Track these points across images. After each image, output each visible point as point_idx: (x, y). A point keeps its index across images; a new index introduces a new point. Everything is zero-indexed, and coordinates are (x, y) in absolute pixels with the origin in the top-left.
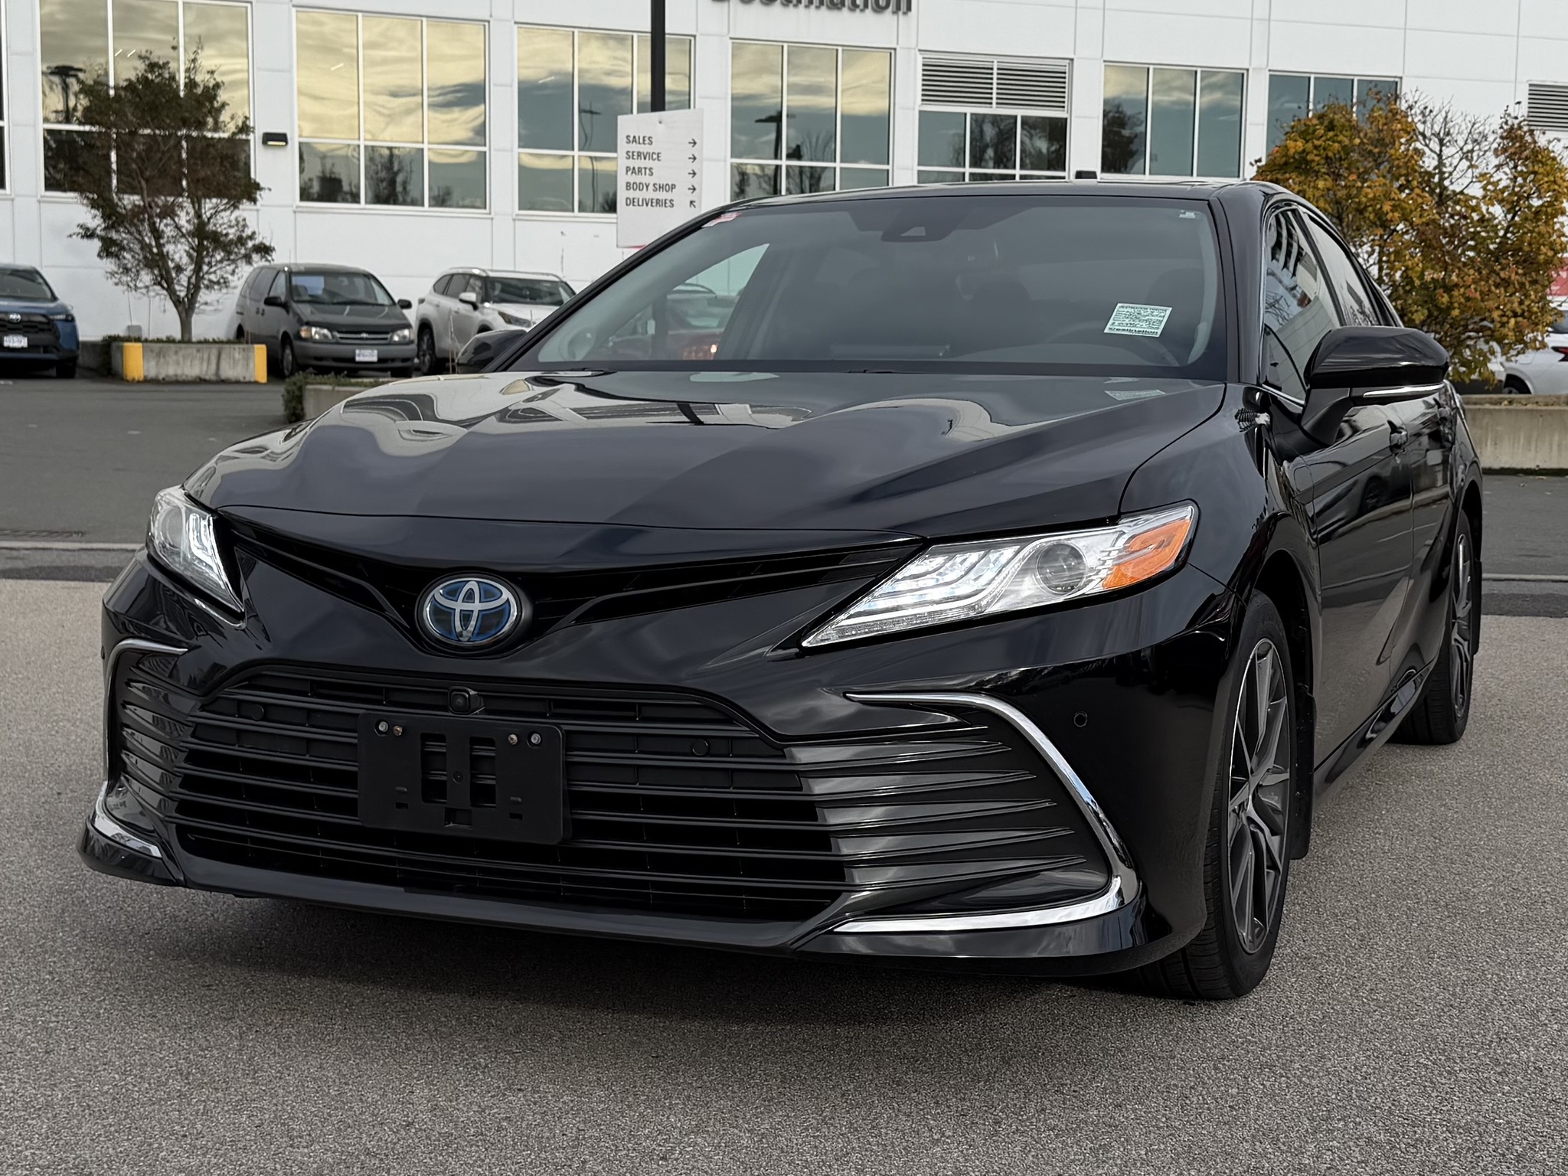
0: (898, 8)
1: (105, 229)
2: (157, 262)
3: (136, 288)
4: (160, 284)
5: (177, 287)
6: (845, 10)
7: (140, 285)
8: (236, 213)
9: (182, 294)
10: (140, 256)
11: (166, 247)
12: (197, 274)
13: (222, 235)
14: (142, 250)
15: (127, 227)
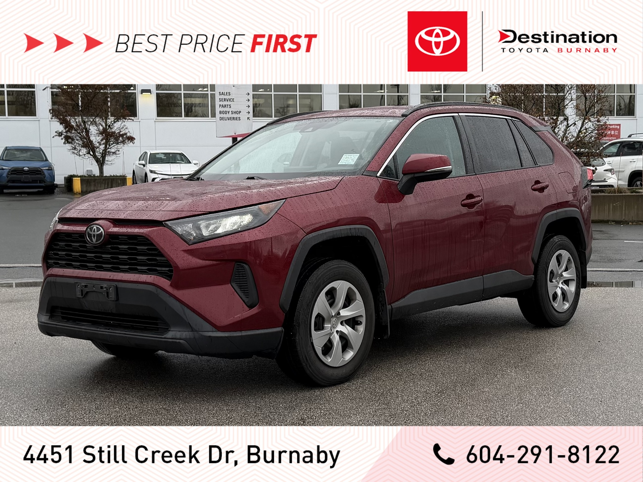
1: (66, 132)
2: (88, 145)
3: (80, 155)
8: (125, 123)
9: (99, 157)
10: (81, 143)
11: (92, 138)
12: (106, 149)
13: (114, 132)
14: (81, 140)
15: (75, 130)
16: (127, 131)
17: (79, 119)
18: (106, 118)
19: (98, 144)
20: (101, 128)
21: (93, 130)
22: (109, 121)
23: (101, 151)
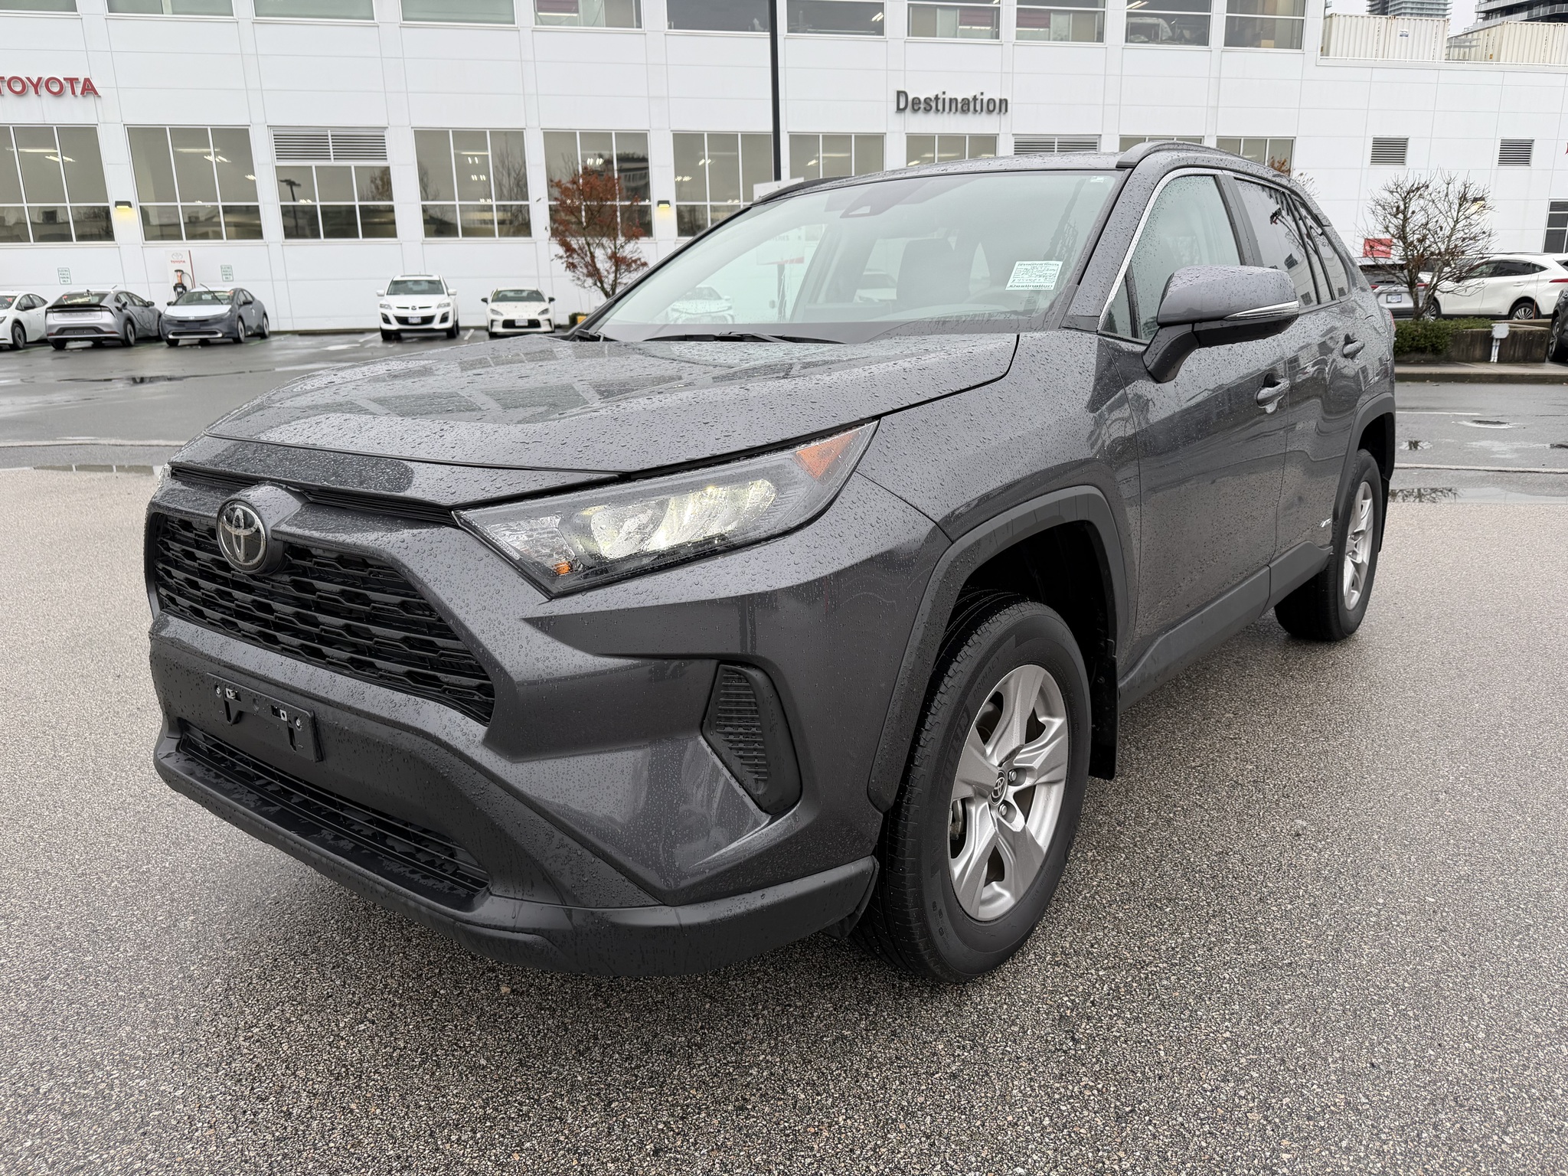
0: (1000, 110)
1: (567, 257)
2: (594, 273)
3: (584, 287)
4: (595, 284)
5: (606, 286)
6: (970, 114)
7: (586, 285)
8: (638, 245)
9: (608, 290)
10: (585, 271)
11: (599, 265)
12: (616, 278)
13: (625, 257)
14: (587, 267)
15: (578, 255)
16: (640, 256)
17: (582, 241)
18: (615, 239)
19: (606, 273)
20: (609, 251)
21: (599, 254)
22: (618, 242)
23: (611, 282)
